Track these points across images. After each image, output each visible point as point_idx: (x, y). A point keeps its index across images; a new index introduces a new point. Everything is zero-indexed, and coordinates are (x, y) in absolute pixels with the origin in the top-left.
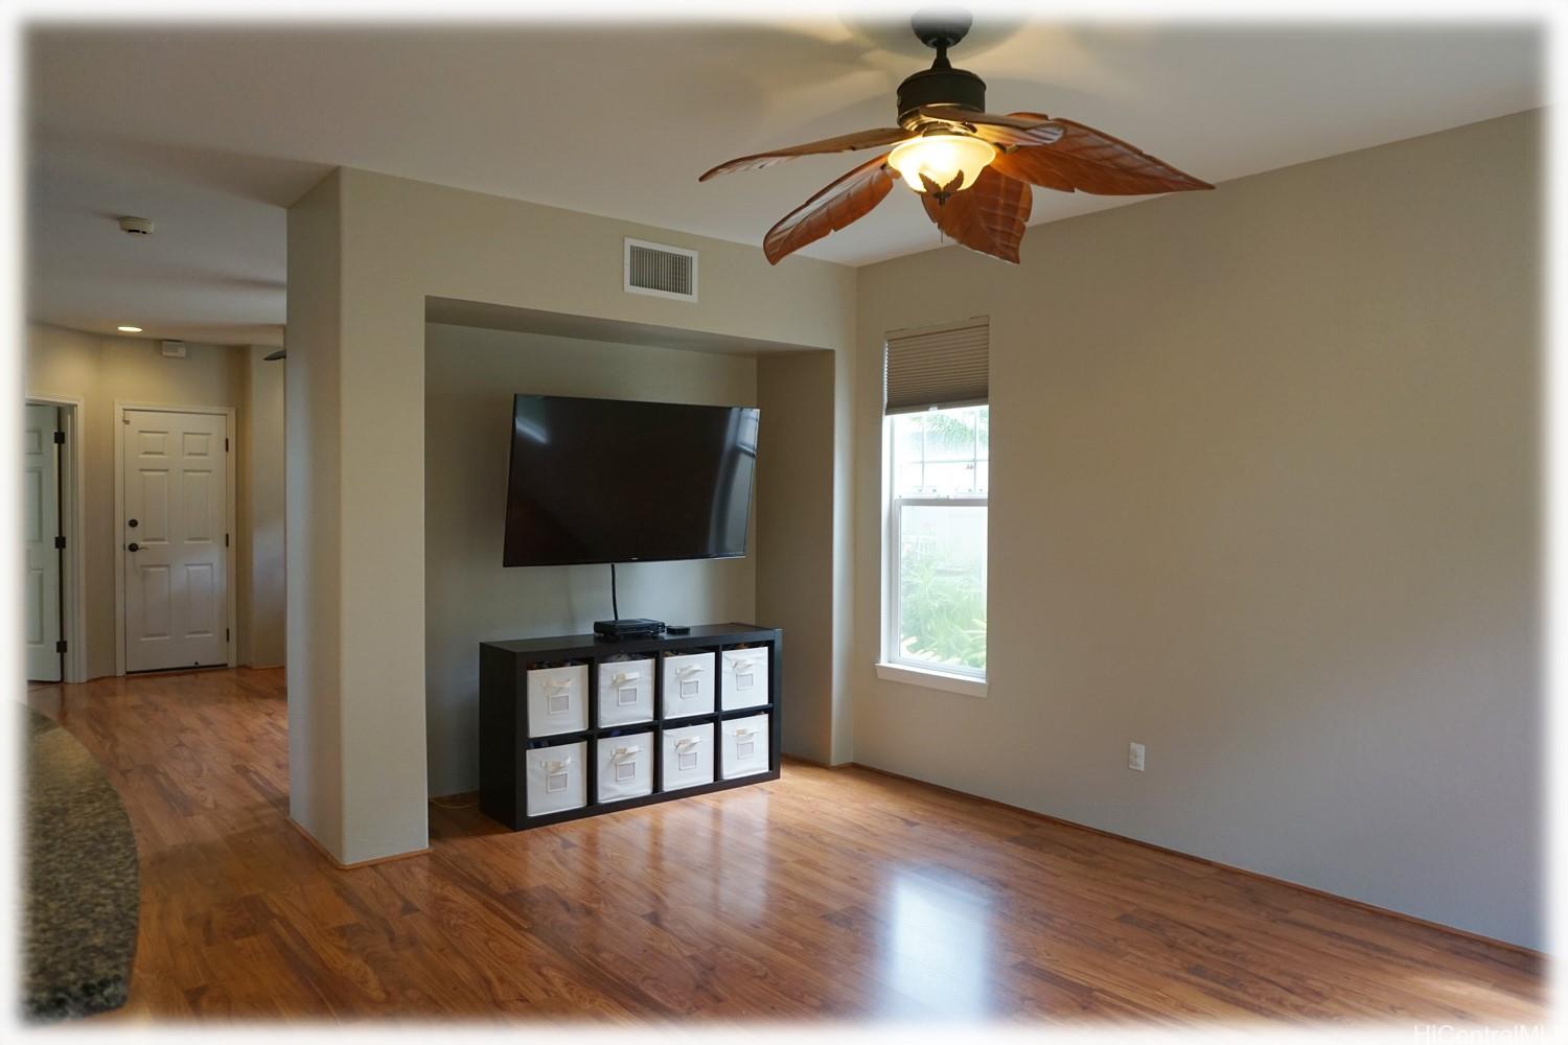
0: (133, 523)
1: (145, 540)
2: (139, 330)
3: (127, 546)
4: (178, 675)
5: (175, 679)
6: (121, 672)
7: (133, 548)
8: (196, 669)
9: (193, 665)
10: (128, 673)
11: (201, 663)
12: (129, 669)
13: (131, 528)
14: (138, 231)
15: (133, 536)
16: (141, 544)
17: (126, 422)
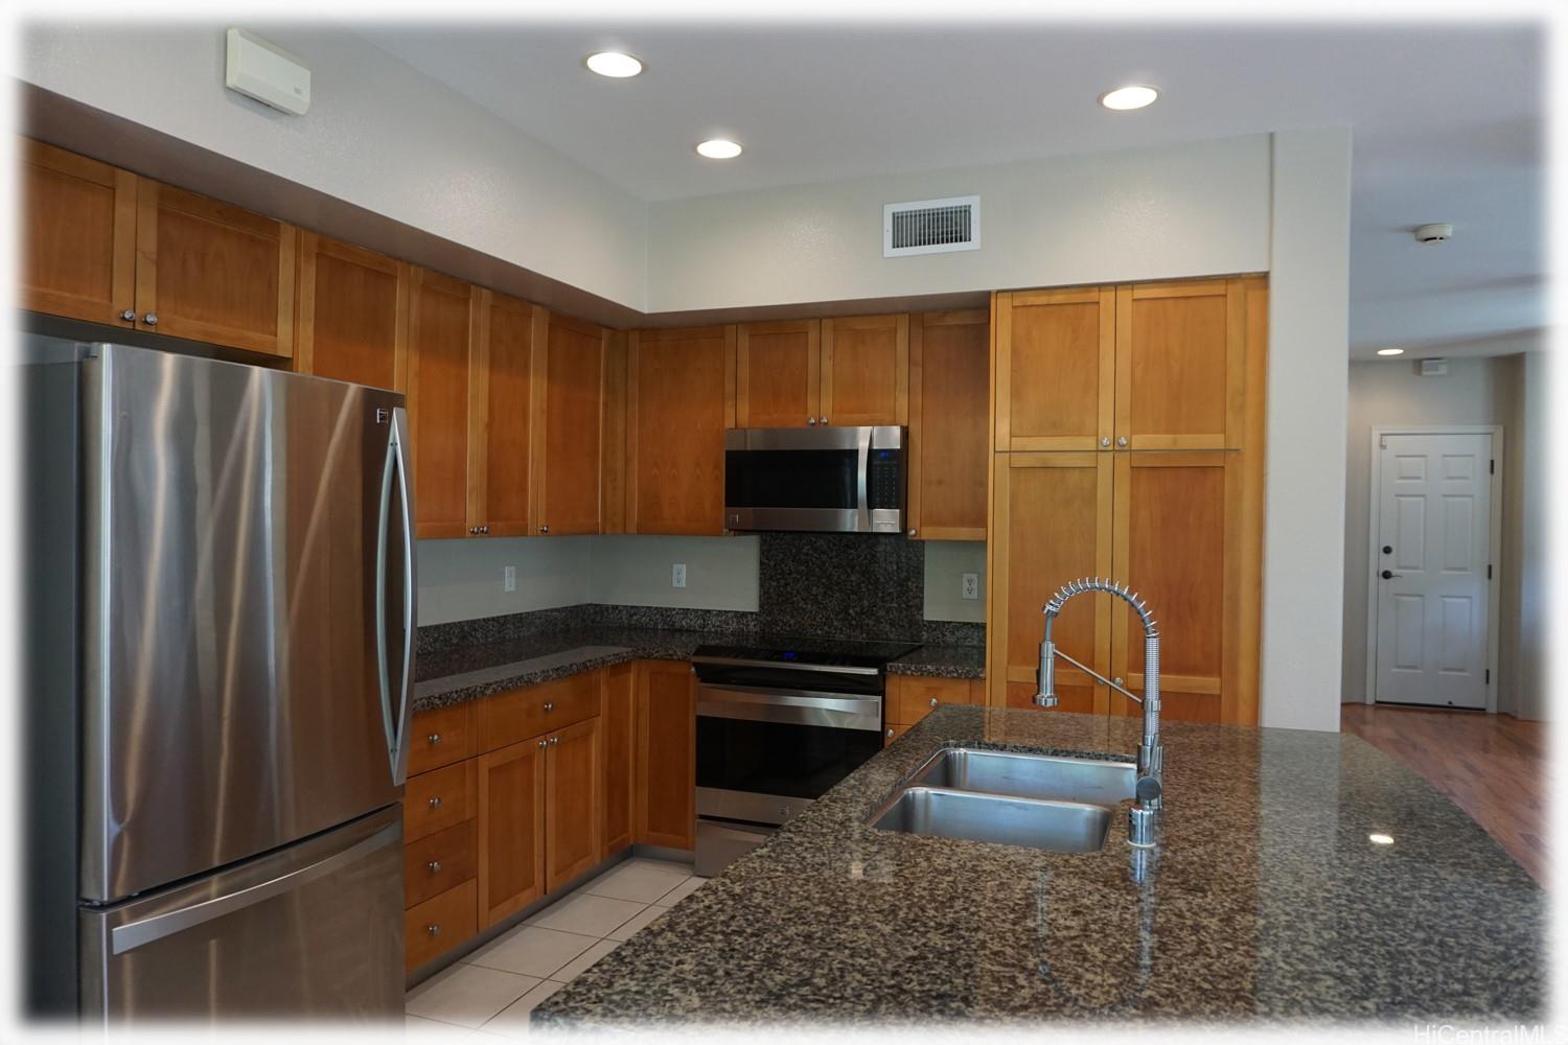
0: (1387, 550)
1: (1400, 568)
2: (1401, 351)
3: (1381, 573)
4: (1431, 712)
5: (1426, 716)
6: (1370, 701)
7: (1387, 575)
8: (1449, 709)
9: (1446, 704)
10: (1377, 702)
11: (1456, 704)
12: (1378, 699)
13: (1385, 555)
14: (1435, 238)
15: (1388, 563)
16: (1394, 572)
17: (1383, 447)
